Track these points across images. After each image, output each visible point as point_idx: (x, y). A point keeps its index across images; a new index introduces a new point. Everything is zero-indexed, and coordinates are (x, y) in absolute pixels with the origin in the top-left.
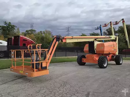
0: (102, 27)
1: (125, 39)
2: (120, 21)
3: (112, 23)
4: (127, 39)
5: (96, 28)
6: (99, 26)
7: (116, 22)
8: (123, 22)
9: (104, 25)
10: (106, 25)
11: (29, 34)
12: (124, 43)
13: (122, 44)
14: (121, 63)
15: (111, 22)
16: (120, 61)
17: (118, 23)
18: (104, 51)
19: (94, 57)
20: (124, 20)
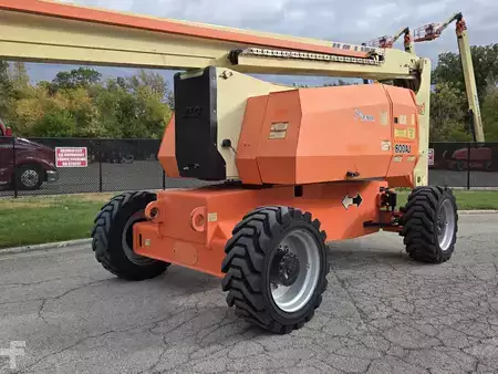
1: (466, 105)
2: (445, 25)
3: (411, 33)
4: (475, 106)
7: (427, 30)
8: (460, 27)
12: (460, 121)
13: (453, 125)
14: (444, 245)
15: (406, 31)
16: (442, 234)
17: (439, 32)
18: (290, 162)
19: (202, 218)
20: (464, 19)
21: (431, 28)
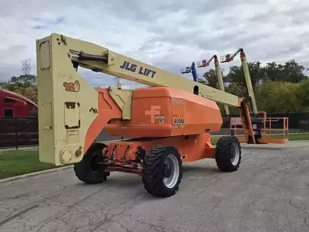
0: (196, 66)
4: (252, 94)
5: (185, 70)
6: (190, 66)
7: (226, 57)
8: (243, 55)
9: (202, 64)
10: (205, 64)
11: (20, 85)
15: (216, 56)
17: (232, 59)
20: (244, 51)
21: (228, 56)
